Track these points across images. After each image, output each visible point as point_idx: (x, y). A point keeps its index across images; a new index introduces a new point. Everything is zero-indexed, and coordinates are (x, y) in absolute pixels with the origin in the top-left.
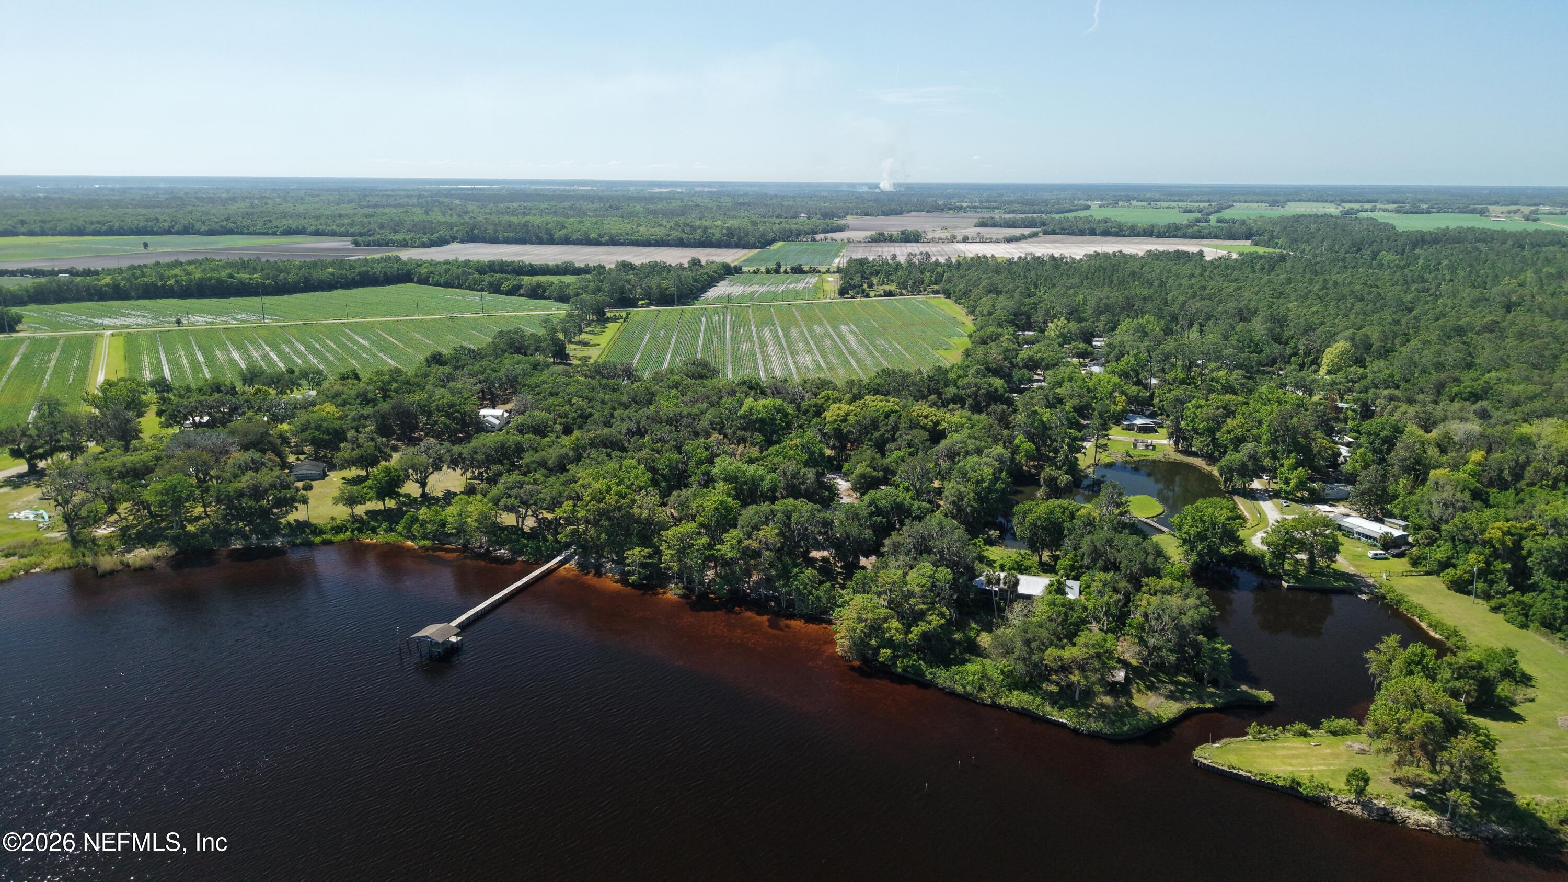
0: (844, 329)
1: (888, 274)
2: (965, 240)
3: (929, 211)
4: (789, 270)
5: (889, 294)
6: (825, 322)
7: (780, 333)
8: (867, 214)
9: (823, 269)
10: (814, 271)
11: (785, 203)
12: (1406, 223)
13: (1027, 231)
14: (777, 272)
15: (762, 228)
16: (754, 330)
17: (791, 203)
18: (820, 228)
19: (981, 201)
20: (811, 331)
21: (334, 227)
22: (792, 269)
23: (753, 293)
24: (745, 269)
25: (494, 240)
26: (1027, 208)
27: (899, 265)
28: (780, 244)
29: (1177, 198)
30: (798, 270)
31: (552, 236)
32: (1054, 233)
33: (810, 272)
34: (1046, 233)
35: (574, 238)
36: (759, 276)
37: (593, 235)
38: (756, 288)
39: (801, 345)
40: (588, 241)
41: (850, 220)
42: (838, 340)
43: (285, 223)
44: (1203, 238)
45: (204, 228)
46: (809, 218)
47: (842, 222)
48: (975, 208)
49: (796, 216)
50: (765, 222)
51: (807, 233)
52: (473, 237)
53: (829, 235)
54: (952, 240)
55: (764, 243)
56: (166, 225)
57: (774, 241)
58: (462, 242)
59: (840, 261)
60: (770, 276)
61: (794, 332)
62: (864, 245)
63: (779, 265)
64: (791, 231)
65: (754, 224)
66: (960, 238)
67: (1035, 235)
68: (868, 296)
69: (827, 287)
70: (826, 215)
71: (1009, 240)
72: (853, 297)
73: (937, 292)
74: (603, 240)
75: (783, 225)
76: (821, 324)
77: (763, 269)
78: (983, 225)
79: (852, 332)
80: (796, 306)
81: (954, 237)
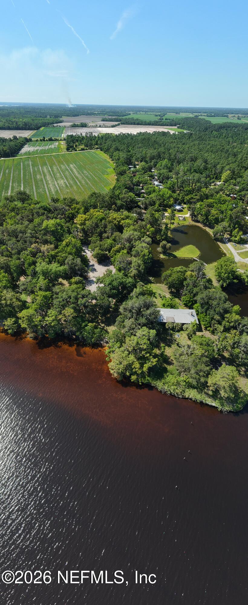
0: (71, 165)
1: (81, 141)
2: (100, 127)
3: (86, 115)
4: (48, 140)
5: (83, 149)
6: (64, 163)
7: (50, 169)
8: (68, 116)
9: (60, 139)
10: (56, 140)
11: (41, 111)
12: (215, 121)
13: (117, 123)
14: (44, 140)
15: (36, 122)
16: (40, 168)
17: (44, 111)
18: (55, 122)
19: (100, 112)
20: (60, 167)
22: (49, 139)
23: (37, 150)
24: (33, 139)
26: (114, 114)
27: (83, 137)
28: (43, 128)
29: (152, 111)
30: (51, 140)
32: (124, 124)
33: (55, 140)
34: (122, 124)
36: (38, 142)
38: (38, 148)
39: (58, 174)
41: (64, 118)
42: (70, 171)
46: (50, 117)
47: (61, 119)
48: (99, 114)
49: (46, 117)
50: (36, 119)
51: (51, 124)
53: (58, 124)
54: (96, 126)
55: (38, 128)
57: (41, 127)
59: (64, 136)
60: (42, 142)
61: (55, 168)
62: (70, 128)
63: (44, 138)
64: (45, 123)
65: (33, 120)
66: (98, 126)
67: (119, 125)
68: (76, 151)
69: (62, 147)
70: (56, 116)
71: (113, 126)
72: (71, 151)
73: (97, 148)
75: (43, 120)
76: (63, 164)
77: (39, 140)
78: (103, 120)
79: (74, 167)
80: (53, 155)
81: (97, 125)
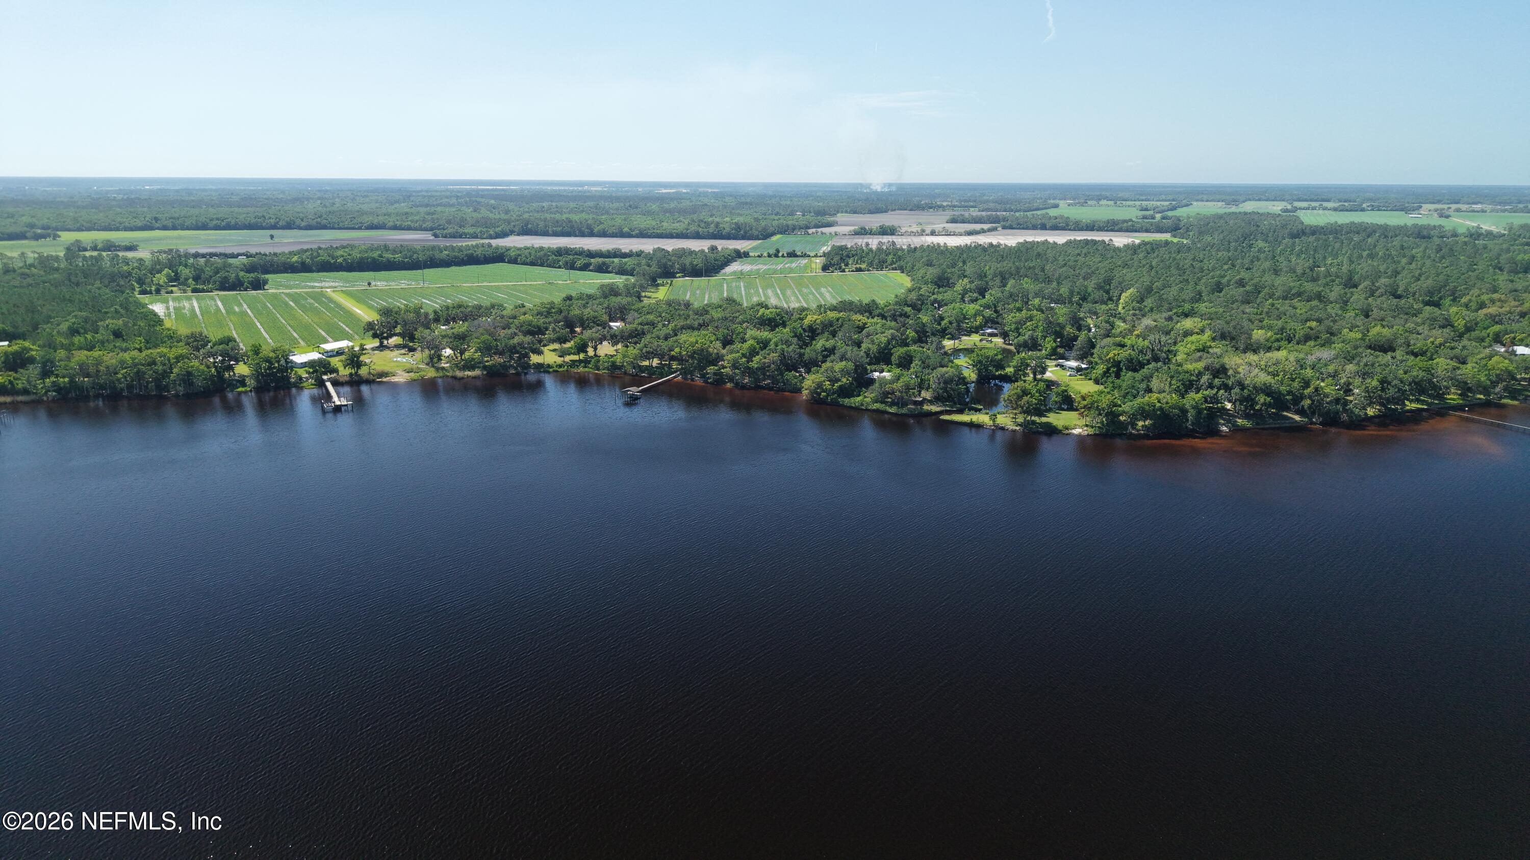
0: (823, 289)
1: (861, 257)
2: (933, 233)
4: (785, 255)
5: (860, 270)
6: (812, 287)
7: (779, 292)
8: (854, 213)
9: (812, 254)
10: (805, 255)
11: (782, 203)
13: (986, 226)
14: (776, 256)
15: (763, 224)
16: (761, 291)
17: (788, 203)
18: (813, 223)
19: (960, 201)
20: (800, 290)
21: (409, 223)
22: (788, 254)
23: (759, 270)
24: (751, 254)
25: (545, 234)
28: (778, 236)
30: (792, 255)
31: (592, 231)
32: (1011, 228)
33: (802, 256)
34: (1004, 228)
35: (610, 232)
36: (762, 259)
37: (626, 230)
38: (760, 266)
39: (792, 299)
40: (622, 235)
41: (840, 217)
42: (818, 296)
43: (367, 219)
44: (1136, 231)
45: (303, 224)
46: (804, 215)
47: (832, 219)
48: (953, 206)
49: (792, 214)
50: (765, 219)
51: (801, 228)
52: (526, 231)
53: (819, 230)
54: (922, 233)
55: (766, 235)
56: (272, 221)
57: (773, 234)
58: (518, 235)
59: (826, 249)
60: (771, 259)
62: (848, 237)
63: (778, 251)
64: (788, 226)
65: (757, 220)
66: (928, 231)
67: (995, 229)
68: (844, 271)
69: (815, 266)
70: (819, 213)
71: (970, 233)
73: (896, 269)
74: (633, 233)
75: (781, 221)
77: (765, 254)
78: (953, 221)
79: (831, 293)
80: (792, 278)
81: (923, 231)
